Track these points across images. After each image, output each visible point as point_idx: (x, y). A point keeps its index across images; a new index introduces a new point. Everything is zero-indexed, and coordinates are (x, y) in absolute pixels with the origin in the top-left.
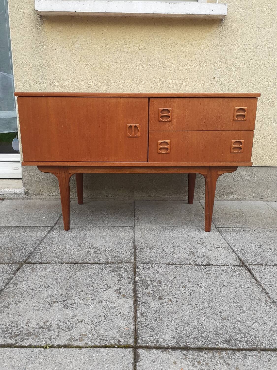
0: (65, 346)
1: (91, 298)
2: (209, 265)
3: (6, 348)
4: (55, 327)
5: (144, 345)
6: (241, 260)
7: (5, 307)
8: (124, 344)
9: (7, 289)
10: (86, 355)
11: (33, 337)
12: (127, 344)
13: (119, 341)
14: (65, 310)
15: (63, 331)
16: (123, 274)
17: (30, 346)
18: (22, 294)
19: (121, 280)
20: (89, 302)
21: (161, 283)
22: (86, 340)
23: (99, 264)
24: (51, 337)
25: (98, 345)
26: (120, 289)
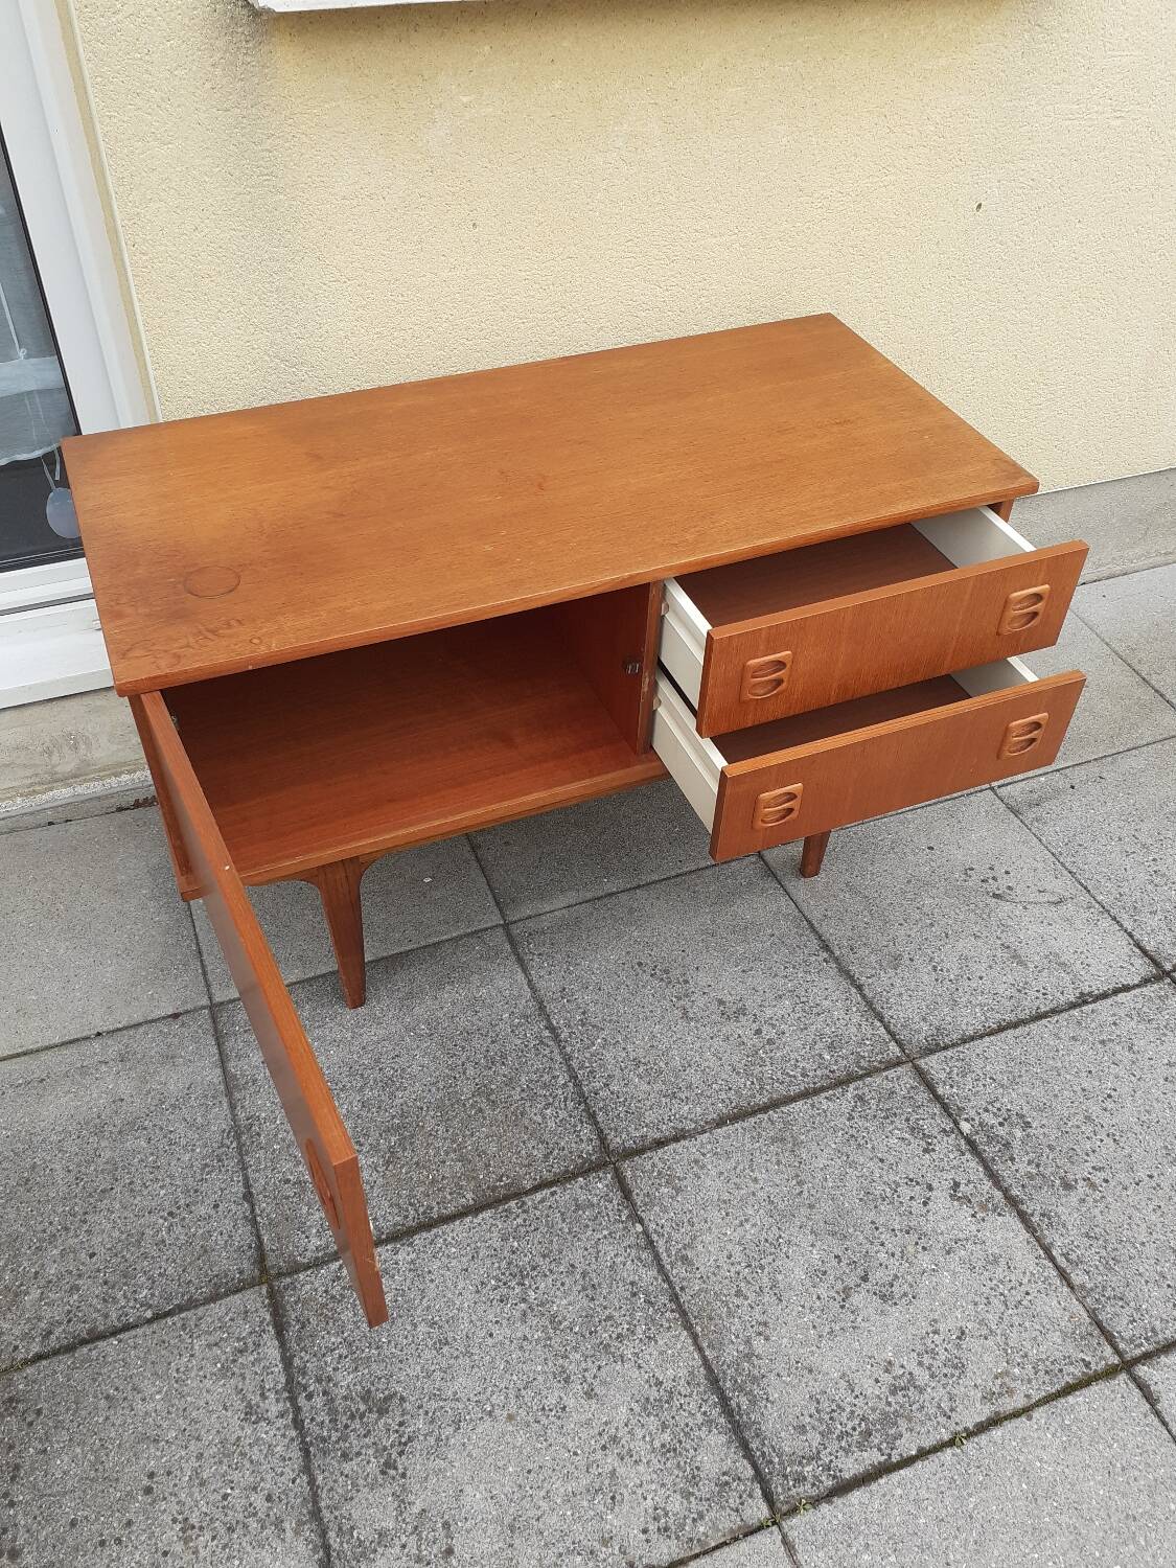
0: (995, 1421)
1: (917, 1243)
2: (1083, 1000)
3: (882, 1481)
4: (922, 1377)
5: (1138, 1352)
6: (1145, 952)
7: (749, 1356)
8: (1100, 1367)
9: (682, 1289)
10: (1052, 1429)
11: (903, 1424)
12: (1106, 1364)
13: (1087, 1365)
14: (895, 1313)
15: (951, 1382)
16: (918, 1119)
17: (923, 1454)
18: (739, 1293)
19: (931, 1147)
20: (925, 1260)
21: (1028, 1125)
22: (1021, 1389)
23: (823, 1095)
24: (939, 1407)
25: (1053, 1391)
26: (956, 1185)
